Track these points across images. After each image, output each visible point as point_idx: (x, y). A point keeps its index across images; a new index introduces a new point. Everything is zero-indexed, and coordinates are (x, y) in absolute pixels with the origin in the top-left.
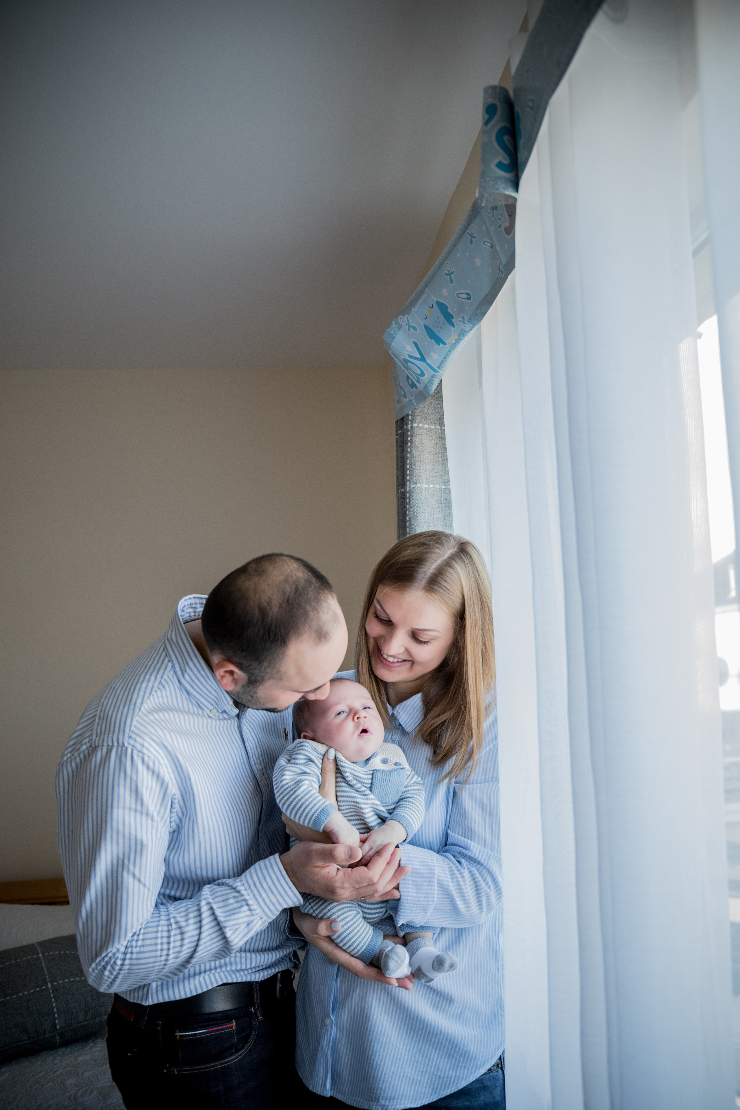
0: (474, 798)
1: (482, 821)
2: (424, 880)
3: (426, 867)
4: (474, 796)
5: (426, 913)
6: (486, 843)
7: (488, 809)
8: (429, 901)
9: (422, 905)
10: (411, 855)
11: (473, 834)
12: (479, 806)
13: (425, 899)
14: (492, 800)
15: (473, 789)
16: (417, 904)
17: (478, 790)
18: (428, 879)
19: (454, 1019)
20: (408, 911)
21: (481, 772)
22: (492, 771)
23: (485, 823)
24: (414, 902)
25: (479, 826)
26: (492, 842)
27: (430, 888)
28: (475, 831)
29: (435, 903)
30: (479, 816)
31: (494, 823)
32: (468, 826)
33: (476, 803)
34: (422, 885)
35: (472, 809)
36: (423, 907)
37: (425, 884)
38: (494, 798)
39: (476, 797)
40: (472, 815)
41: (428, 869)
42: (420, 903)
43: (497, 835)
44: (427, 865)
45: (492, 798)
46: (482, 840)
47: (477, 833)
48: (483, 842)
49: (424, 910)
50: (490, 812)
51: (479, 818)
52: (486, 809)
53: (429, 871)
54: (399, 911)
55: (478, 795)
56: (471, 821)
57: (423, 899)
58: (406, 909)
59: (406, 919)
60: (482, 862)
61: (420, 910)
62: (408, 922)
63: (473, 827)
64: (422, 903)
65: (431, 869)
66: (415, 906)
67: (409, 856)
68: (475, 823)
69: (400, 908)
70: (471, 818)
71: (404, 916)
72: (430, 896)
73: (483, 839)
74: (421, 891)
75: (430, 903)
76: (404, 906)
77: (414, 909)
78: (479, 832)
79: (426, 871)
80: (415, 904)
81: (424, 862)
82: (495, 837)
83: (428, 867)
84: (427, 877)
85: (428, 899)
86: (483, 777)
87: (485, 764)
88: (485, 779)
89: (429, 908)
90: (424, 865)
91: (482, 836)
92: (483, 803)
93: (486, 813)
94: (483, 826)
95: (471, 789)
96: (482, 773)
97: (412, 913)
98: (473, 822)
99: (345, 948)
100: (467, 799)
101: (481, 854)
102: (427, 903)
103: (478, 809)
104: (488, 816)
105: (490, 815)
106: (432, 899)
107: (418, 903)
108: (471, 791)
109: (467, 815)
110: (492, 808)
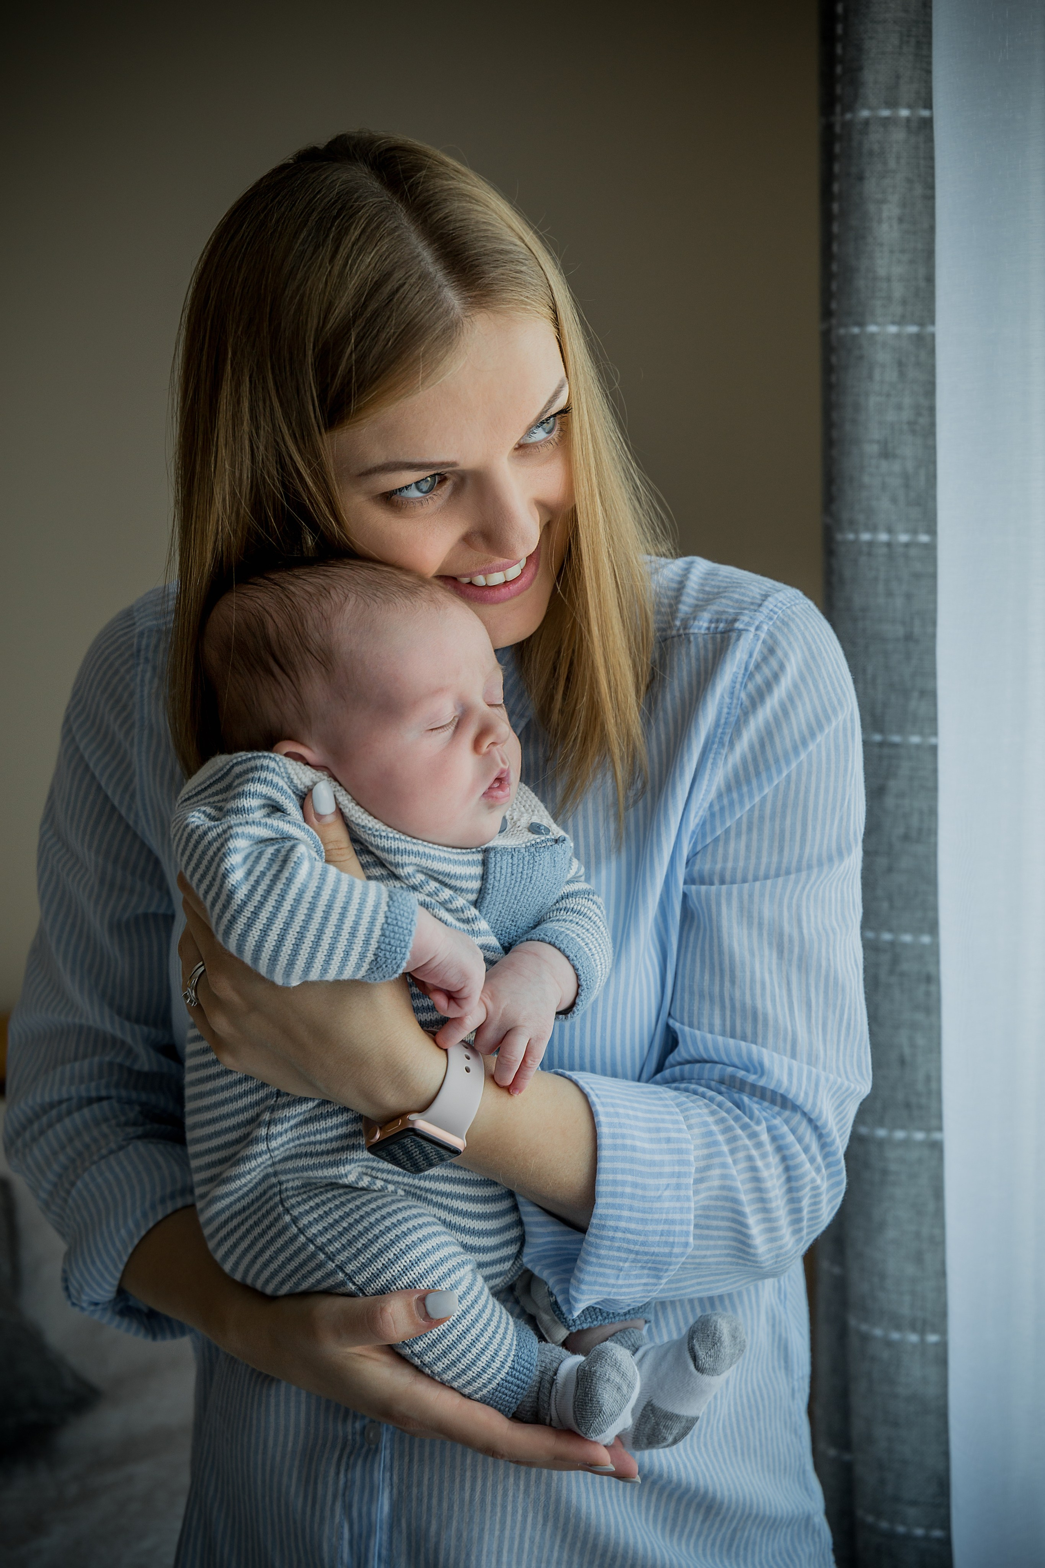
0: (756, 921)
1: (780, 987)
2: (664, 1181)
3: (664, 1146)
4: (756, 915)
5: (659, 1278)
6: (798, 1048)
7: (796, 950)
8: (672, 1245)
9: (653, 1254)
10: (621, 1111)
11: (760, 1026)
12: (770, 944)
13: (664, 1239)
14: (805, 924)
15: (751, 896)
16: (637, 1253)
17: (767, 898)
18: (674, 1181)
19: (716, 1550)
20: (608, 1271)
21: (766, 844)
22: (798, 838)
23: (789, 990)
24: (632, 1247)
25: (773, 1001)
26: (811, 1044)
27: (678, 1205)
28: (765, 1016)
29: (689, 1250)
30: (771, 972)
31: (813, 990)
32: (744, 1005)
33: (760, 935)
34: (659, 1198)
35: (752, 954)
36: (654, 1262)
37: (667, 1193)
38: (809, 916)
39: (761, 918)
40: (753, 973)
41: (671, 1152)
42: (646, 1249)
43: (820, 1022)
44: (668, 1140)
45: (804, 918)
46: (785, 1040)
47: (771, 1022)
48: (789, 1047)
49: (655, 1269)
50: (800, 959)
51: (771, 979)
52: (791, 951)
53: (676, 1157)
54: (581, 1270)
55: (766, 914)
56: (752, 989)
57: (657, 1238)
58: (601, 1265)
59: (598, 1293)
60: (800, 1101)
61: (643, 1268)
62: (605, 1301)
63: (759, 1005)
64: (652, 1249)
65: (680, 1151)
66: (632, 1256)
67: (617, 1115)
68: (763, 995)
69: (586, 1262)
70: (753, 981)
71: (595, 1283)
72: (677, 1228)
73: (789, 1038)
74: (656, 1216)
75: (676, 1250)
76: (598, 1256)
77: (627, 1265)
78: (776, 1020)
79: (667, 1157)
80: (631, 1251)
81: (658, 1130)
82: (817, 1028)
83: (672, 1146)
84: (672, 1175)
85: (671, 1239)
86: (775, 859)
87: (778, 822)
88: (780, 862)
89: (670, 1264)
90: (659, 1141)
91: (786, 1029)
92: (781, 935)
93: (790, 961)
94: (785, 999)
95: (746, 897)
96: (771, 847)
97: (618, 1277)
98: (758, 991)
99: (447, 1377)
100: (735, 925)
101: (795, 1081)
102: (667, 1250)
103: (767, 952)
104: (794, 969)
105: (799, 968)
106: (683, 1239)
107: (642, 1249)
108: (746, 902)
109: (738, 973)
110: (807, 946)
